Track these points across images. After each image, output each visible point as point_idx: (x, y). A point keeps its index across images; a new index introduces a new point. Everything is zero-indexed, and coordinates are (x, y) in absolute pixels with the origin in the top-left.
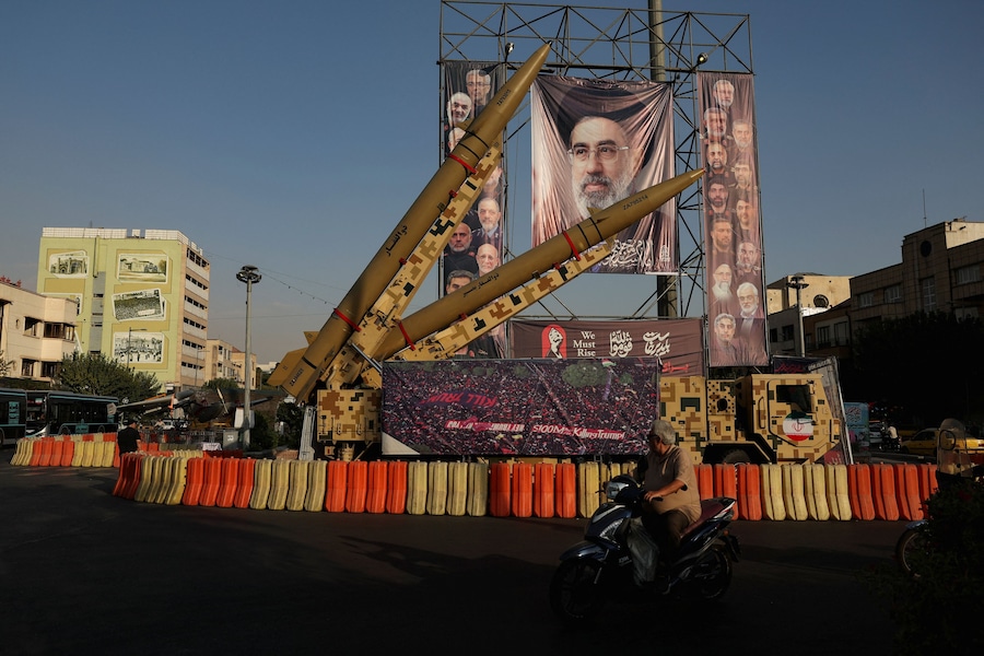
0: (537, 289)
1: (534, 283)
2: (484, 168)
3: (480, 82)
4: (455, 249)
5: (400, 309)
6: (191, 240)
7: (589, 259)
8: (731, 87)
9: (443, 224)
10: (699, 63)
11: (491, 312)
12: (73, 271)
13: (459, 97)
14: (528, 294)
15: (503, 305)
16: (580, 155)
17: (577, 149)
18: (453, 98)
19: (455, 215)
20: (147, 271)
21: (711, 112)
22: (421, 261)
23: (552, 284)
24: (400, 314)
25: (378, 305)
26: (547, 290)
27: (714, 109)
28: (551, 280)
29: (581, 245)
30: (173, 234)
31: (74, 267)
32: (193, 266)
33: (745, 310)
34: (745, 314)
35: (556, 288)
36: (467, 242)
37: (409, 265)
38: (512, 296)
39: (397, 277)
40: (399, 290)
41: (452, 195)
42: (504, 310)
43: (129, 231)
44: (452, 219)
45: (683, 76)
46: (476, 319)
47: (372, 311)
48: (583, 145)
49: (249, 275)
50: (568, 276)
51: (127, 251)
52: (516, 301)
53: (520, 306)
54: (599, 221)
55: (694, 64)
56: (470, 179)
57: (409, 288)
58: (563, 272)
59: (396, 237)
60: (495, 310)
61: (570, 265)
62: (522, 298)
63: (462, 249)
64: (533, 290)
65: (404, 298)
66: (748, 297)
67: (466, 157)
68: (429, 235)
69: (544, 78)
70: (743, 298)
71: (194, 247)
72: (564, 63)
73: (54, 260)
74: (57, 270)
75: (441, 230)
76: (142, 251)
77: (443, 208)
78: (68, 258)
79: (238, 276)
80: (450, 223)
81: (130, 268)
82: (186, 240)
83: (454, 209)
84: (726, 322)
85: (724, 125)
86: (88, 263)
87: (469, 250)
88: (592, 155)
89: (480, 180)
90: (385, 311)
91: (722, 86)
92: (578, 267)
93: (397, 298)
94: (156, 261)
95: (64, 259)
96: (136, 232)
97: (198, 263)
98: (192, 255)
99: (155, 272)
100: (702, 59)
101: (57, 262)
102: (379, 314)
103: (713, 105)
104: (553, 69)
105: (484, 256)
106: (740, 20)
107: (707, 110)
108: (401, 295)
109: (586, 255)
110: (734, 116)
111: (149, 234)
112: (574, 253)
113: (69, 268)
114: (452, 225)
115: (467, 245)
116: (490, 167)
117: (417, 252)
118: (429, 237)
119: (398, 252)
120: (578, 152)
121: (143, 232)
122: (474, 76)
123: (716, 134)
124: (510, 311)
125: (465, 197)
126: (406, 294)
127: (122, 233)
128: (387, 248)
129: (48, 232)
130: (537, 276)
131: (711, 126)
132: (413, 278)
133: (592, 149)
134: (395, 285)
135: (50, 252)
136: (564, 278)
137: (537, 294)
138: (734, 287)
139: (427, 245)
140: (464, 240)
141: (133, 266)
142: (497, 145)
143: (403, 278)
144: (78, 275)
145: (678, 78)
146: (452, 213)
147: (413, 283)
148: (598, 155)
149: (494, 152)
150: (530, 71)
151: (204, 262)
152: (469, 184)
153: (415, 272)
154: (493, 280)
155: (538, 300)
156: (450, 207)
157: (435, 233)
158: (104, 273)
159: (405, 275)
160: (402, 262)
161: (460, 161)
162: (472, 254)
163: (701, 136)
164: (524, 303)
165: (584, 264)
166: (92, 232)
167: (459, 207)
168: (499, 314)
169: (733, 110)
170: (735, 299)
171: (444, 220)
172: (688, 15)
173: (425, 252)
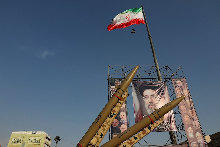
0: (142, 134)
1: (141, 132)
2: (123, 98)
3: (118, 83)
4: (114, 126)
5: (99, 142)
6: (47, 134)
7: (157, 123)
8: (181, 82)
9: (112, 114)
10: (172, 76)
11: (128, 142)
12: (17, 143)
13: (113, 87)
14: (139, 136)
15: (132, 140)
16: (146, 98)
17: (145, 97)
18: (112, 87)
19: (115, 112)
20: (35, 142)
21: (177, 88)
22: (105, 126)
23: (147, 132)
24: (99, 144)
25: (92, 141)
26: (145, 134)
27: (177, 87)
28: (146, 131)
29: (154, 119)
30: (43, 132)
31: (18, 141)
32: (47, 140)
33: (199, 141)
34: (200, 142)
35: (148, 133)
36: (117, 124)
37: (102, 128)
38: (134, 137)
39: (98, 132)
40: (99, 136)
41: (114, 106)
42: (132, 142)
43: (33, 132)
44: (115, 113)
45: (168, 80)
46: (123, 145)
47: (90, 143)
48: (147, 96)
49: (57, 139)
50: (151, 129)
51: (31, 137)
52: (136, 138)
53: (137, 140)
54: (159, 112)
55: (171, 76)
56: (120, 101)
57: (102, 135)
58: (150, 128)
59: (98, 119)
60: (129, 142)
61: (151, 126)
62: (137, 137)
63: (116, 126)
64: (141, 134)
65: (100, 139)
66: (199, 136)
67: (118, 95)
68: (108, 118)
69: (134, 81)
70: (198, 137)
71: (48, 136)
72: (138, 78)
73: (13, 140)
74: (13, 142)
75: (111, 116)
76: (35, 137)
77: (112, 110)
78: (17, 139)
79: (54, 139)
80: (114, 114)
81: (31, 141)
82: (46, 134)
83: (115, 110)
84: (195, 145)
85: (181, 90)
86: (21, 140)
87: (118, 127)
88: (150, 98)
89: (122, 101)
90: (94, 143)
91: (178, 81)
92: (154, 126)
93: (98, 139)
94: (38, 139)
95: (16, 139)
96: (34, 132)
97: (48, 140)
98: (47, 138)
99: (37, 142)
100: (173, 75)
101: (14, 140)
102: (92, 144)
103: (177, 86)
104: (136, 80)
105: (122, 128)
106: (179, 67)
107: (176, 87)
108: (99, 138)
109: (156, 123)
110: (183, 89)
111: (37, 132)
112: (152, 122)
113: (16, 142)
114: (115, 114)
115: (117, 125)
116: (125, 97)
117: (104, 124)
118: (108, 119)
119: (98, 124)
120: (146, 97)
121: (36, 132)
122: (117, 82)
123: (179, 93)
124: (134, 142)
125: (118, 106)
126: (101, 137)
127: (31, 132)
128: (95, 123)
129: (13, 133)
130: (141, 130)
131: (178, 91)
132: (103, 132)
133: (149, 96)
134: (98, 134)
135: (12, 138)
136: (150, 130)
137: (142, 136)
138: (194, 134)
139: (107, 121)
140: (116, 124)
141: (32, 141)
142: (126, 92)
143: (100, 132)
144: (18, 144)
145: (167, 80)
146: (115, 111)
147: (103, 133)
148: (151, 98)
149: (126, 93)
150: (134, 72)
151: (50, 139)
152: (119, 103)
153: (104, 130)
154: (128, 132)
155: (142, 138)
156: (114, 109)
157: (110, 117)
158: (25, 143)
159: (101, 131)
160: (100, 127)
161: (116, 96)
162: (119, 128)
163: (176, 94)
164: (138, 139)
165: (156, 125)
166: (24, 132)
167: (116, 109)
168: (131, 143)
169: (182, 87)
170: (196, 137)
171: (112, 113)
172: (167, 66)
173: (107, 123)
